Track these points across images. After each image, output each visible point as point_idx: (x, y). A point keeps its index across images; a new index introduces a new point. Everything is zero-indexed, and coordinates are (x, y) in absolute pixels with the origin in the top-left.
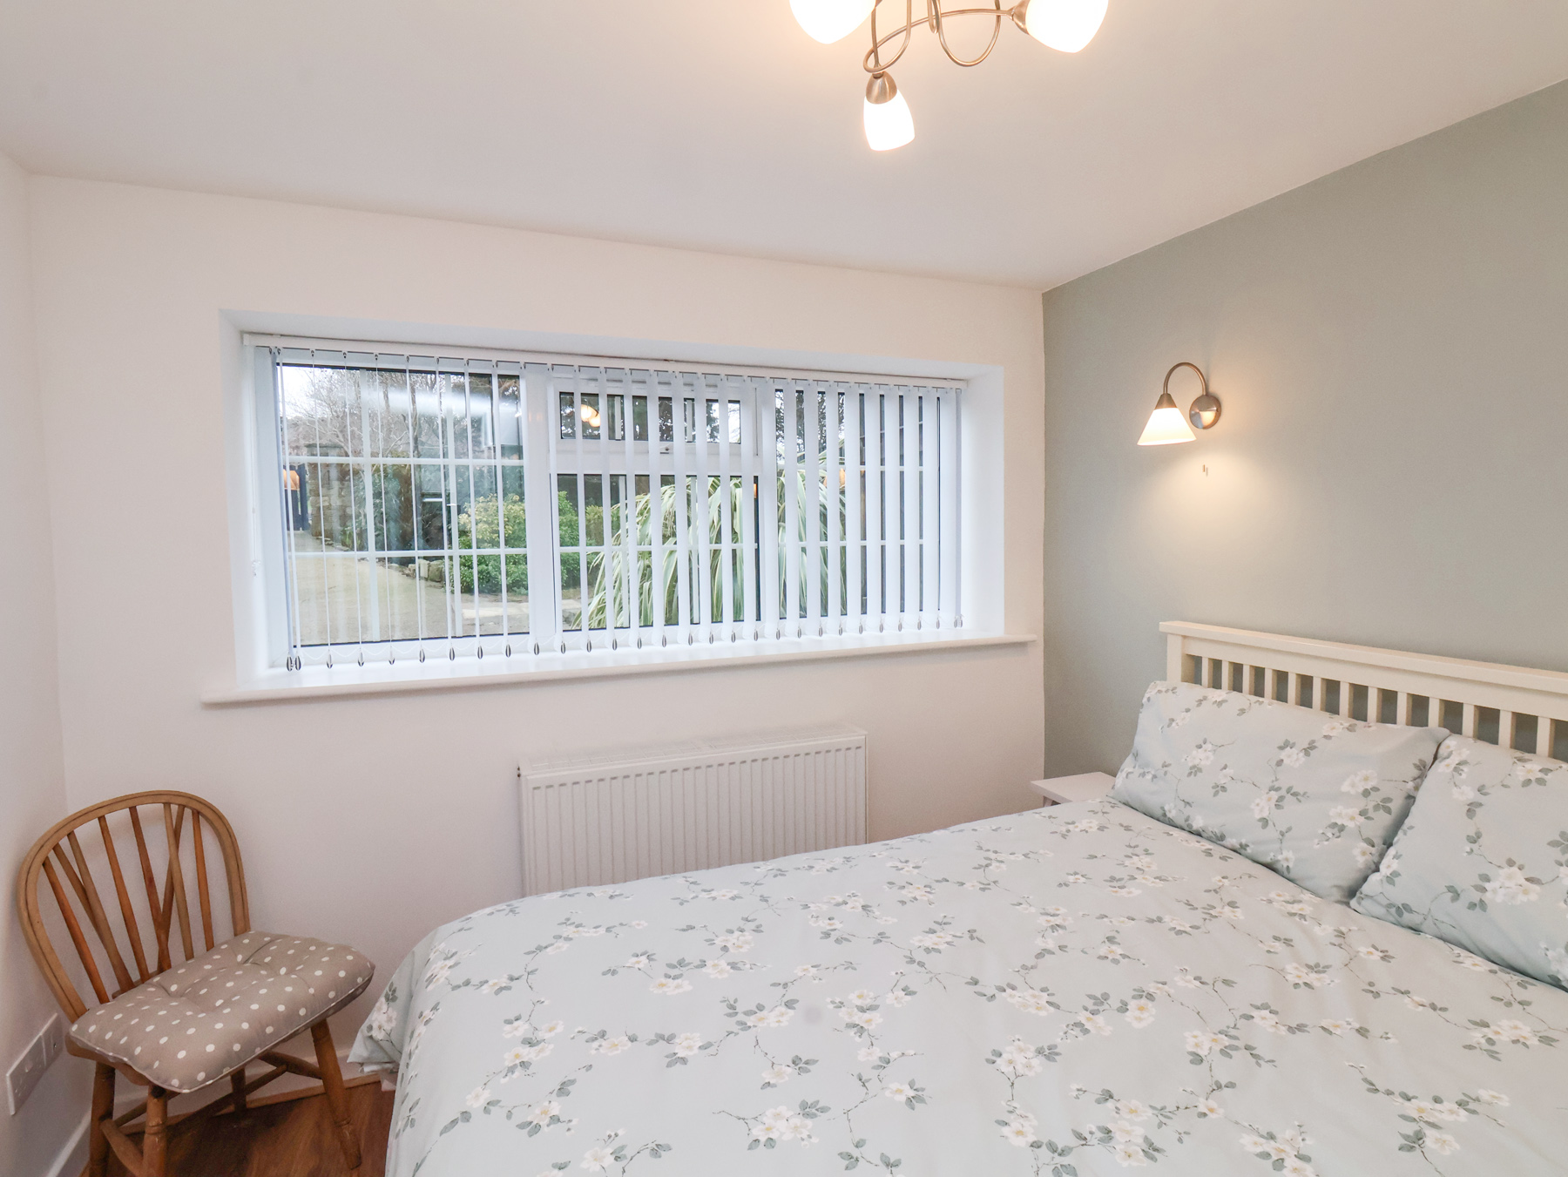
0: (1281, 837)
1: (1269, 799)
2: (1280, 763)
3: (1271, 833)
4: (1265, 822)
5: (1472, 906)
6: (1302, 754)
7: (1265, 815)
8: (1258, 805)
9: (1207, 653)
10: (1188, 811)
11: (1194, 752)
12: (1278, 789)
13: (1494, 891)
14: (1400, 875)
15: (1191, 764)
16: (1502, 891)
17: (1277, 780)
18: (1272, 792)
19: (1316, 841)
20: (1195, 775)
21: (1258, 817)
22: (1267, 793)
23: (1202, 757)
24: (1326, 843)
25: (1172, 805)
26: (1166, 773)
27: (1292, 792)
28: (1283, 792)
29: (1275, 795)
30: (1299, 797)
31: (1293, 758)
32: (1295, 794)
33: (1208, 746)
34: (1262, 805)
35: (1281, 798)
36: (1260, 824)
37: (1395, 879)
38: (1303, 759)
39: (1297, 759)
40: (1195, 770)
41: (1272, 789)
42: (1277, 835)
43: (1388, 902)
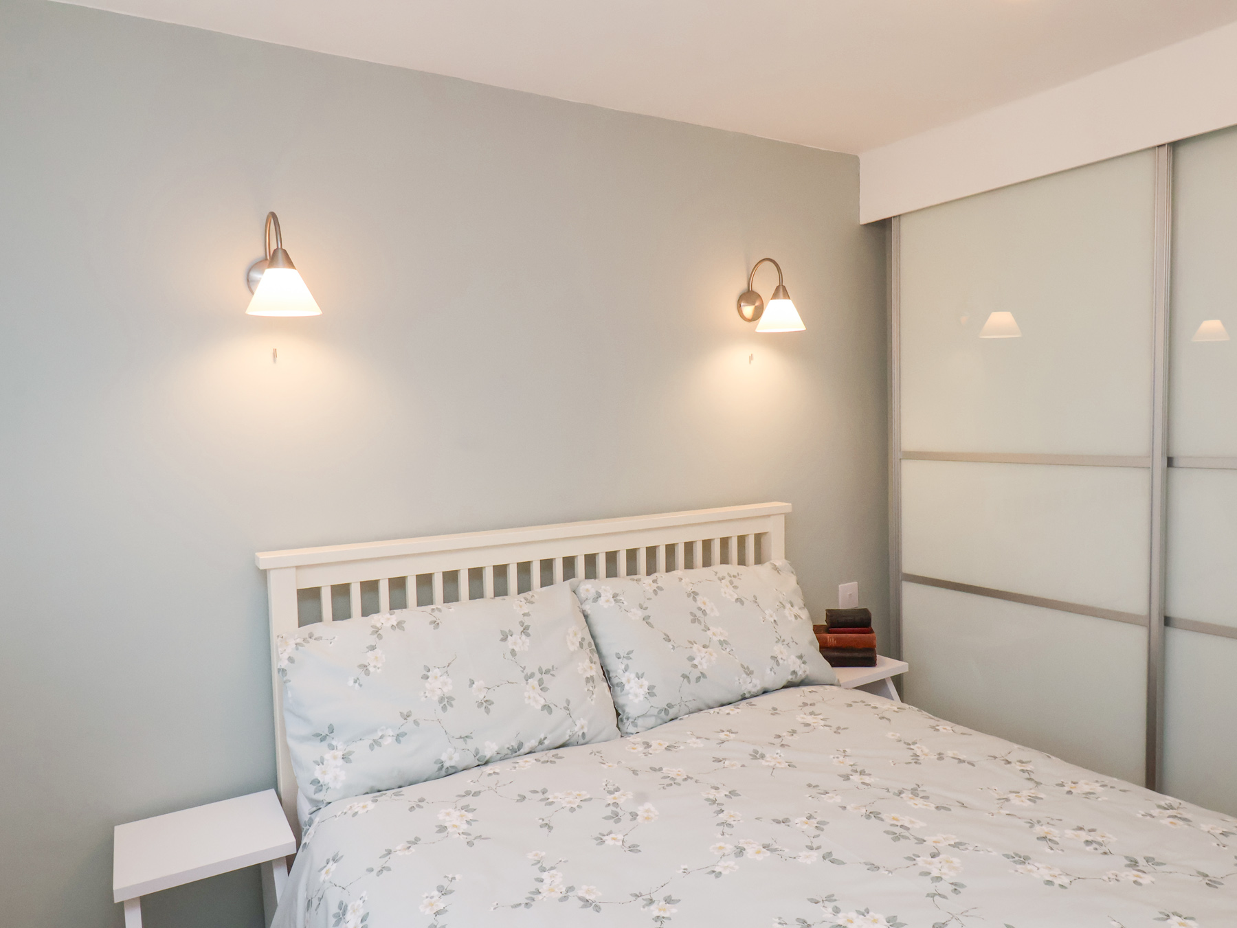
0: (568, 712)
1: (534, 688)
2: (513, 653)
3: (559, 714)
4: (547, 708)
5: (698, 679)
6: (524, 637)
7: (542, 702)
8: (529, 698)
9: (325, 581)
10: (471, 745)
11: (427, 685)
12: (532, 675)
13: (701, 664)
14: (655, 686)
15: (436, 698)
16: (704, 661)
17: (524, 668)
18: (530, 681)
19: (589, 699)
20: (452, 706)
21: (540, 707)
22: (527, 684)
23: (438, 685)
24: (594, 696)
25: (450, 750)
26: (416, 722)
27: (544, 671)
28: (538, 676)
29: (533, 682)
30: (551, 672)
31: (518, 642)
32: (547, 672)
33: (435, 672)
34: (534, 698)
35: (541, 682)
36: (545, 711)
37: (654, 691)
38: (528, 640)
39: (523, 643)
40: (446, 702)
41: (527, 678)
42: (564, 713)
43: (658, 710)
